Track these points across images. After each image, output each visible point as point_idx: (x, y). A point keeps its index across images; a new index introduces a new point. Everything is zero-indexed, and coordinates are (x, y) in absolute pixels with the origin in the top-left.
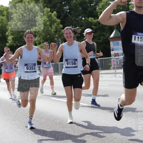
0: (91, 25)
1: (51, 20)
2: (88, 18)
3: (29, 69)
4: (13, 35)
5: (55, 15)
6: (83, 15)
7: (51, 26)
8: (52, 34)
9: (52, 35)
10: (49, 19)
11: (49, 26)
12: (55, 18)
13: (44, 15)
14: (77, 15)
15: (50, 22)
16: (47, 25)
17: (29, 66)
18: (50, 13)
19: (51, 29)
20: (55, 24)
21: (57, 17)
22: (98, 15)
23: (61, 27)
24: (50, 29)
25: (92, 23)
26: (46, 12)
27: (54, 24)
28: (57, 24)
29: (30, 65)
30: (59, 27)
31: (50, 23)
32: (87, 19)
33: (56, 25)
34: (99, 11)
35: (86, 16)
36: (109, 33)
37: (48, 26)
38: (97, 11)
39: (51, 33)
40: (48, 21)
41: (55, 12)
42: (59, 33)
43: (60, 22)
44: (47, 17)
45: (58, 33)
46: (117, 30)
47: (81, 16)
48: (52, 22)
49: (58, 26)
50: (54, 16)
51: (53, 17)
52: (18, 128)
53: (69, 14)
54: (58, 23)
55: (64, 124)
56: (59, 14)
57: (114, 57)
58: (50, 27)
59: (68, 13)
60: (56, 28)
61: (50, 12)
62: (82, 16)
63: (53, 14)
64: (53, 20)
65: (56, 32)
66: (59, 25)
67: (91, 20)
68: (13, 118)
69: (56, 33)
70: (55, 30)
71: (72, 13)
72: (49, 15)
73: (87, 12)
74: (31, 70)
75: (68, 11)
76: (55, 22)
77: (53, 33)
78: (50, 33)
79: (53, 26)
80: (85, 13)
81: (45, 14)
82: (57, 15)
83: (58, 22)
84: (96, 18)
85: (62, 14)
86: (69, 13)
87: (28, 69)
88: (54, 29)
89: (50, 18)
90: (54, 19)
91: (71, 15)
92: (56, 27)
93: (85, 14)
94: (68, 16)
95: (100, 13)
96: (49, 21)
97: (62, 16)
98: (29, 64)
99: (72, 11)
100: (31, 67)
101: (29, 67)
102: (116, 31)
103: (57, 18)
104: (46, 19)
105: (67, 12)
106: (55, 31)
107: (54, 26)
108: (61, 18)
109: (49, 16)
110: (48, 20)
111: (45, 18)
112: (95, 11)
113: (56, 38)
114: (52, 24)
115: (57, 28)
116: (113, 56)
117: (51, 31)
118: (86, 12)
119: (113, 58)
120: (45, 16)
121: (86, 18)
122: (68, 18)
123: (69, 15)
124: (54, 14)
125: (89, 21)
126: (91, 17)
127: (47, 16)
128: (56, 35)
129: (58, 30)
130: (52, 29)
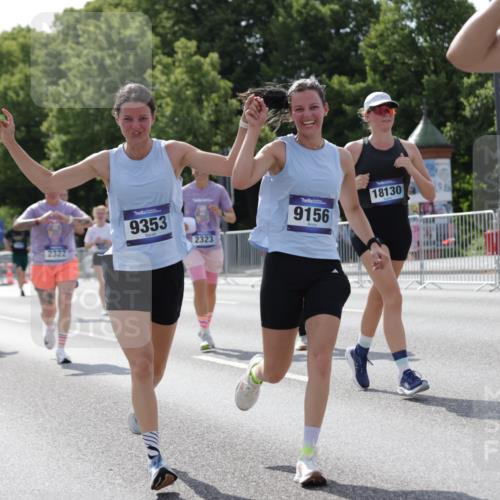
0: (340, 103)
1: (200, 84)
2: (330, 77)
3: (142, 231)
4: (66, 133)
5: (212, 64)
6: (311, 66)
7: (199, 102)
8: (202, 131)
9: (202, 135)
10: (193, 79)
11: (193, 101)
12: (214, 74)
13: (177, 64)
14: (290, 64)
15: (197, 90)
16: (187, 99)
17: (138, 217)
18: (197, 57)
19: (199, 115)
20: (214, 96)
21: (220, 73)
22: (365, 65)
23: (234, 106)
24: (195, 112)
25: (343, 96)
26: (183, 53)
27: (208, 95)
28: (219, 97)
29: (142, 213)
30: (227, 106)
31: (195, 94)
32: (327, 81)
33: (216, 101)
34: (368, 53)
35: (324, 72)
36: (402, 130)
37: (190, 103)
38: (359, 52)
39: (200, 127)
40: (187, 84)
41: (214, 56)
42: (227, 128)
43: (230, 92)
44: (186, 72)
45: (222, 127)
46: (429, 121)
47: (305, 68)
48: (203, 89)
49: (224, 105)
50: (210, 68)
51: (207, 73)
52: (78, 459)
53: (262, 60)
54: (223, 92)
55: (238, 447)
56: (228, 60)
57: (418, 216)
58: (194, 105)
59: (258, 60)
60: (217, 111)
61: (196, 53)
62: (308, 69)
63: (208, 60)
64: (207, 82)
65: (216, 124)
66: (226, 101)
67: (341, 83)
68: (60, 424)
69: (217, 128)
70: (212, 118)
71: (272, 59)
72: (193, 64)
73: (327, 55)
74: (150, 232)
75: (261, 50)
76: (213, 88)
77: (207, 127)
78: (196, 126)
79: (205, 104)
80: (320, 59)
81: (180, 61)
82: (222, 65)
83: (224, 89)
84: (357, 76)
85: (239, 62)
86: (264, 56)
87: (135, 229)
88: (209, 115)
89: (196, 76)
90: (210, 78)
91: (269, 64)
92: (216, 105)
93: (320, 63)
94: (258, 68)
95: (370, 59)
96: (193, 86)
97: (238, 70)
98: (138, 210)
99: (275, 53)
100: (148, 219)
101: (138, 220)
102: (425, 123)
103: (219, 77)
104: (183, 80)
105: (256, 56)
106: (211, 122)
107: (212, 103)
108: (234, 75)
109: (191, 67)
110: (191, 82)
111: (179, 74)
112: (353, 53)
113: (216, 144)
114: (204, 97)
115: (220, 111)
116: (415, 212)
117: (198, 119)
118: (322, 56)
119: (415, 219)
120: (179, 66)
121: (324, 76)
122: (258, 77)
123: (263, 65)
124: (212, 59)
125: (333, 89)
126: (340, 74)
127: (187, 67)
128: (216, 134)
129: (224, 118)
130: (201, 112)
